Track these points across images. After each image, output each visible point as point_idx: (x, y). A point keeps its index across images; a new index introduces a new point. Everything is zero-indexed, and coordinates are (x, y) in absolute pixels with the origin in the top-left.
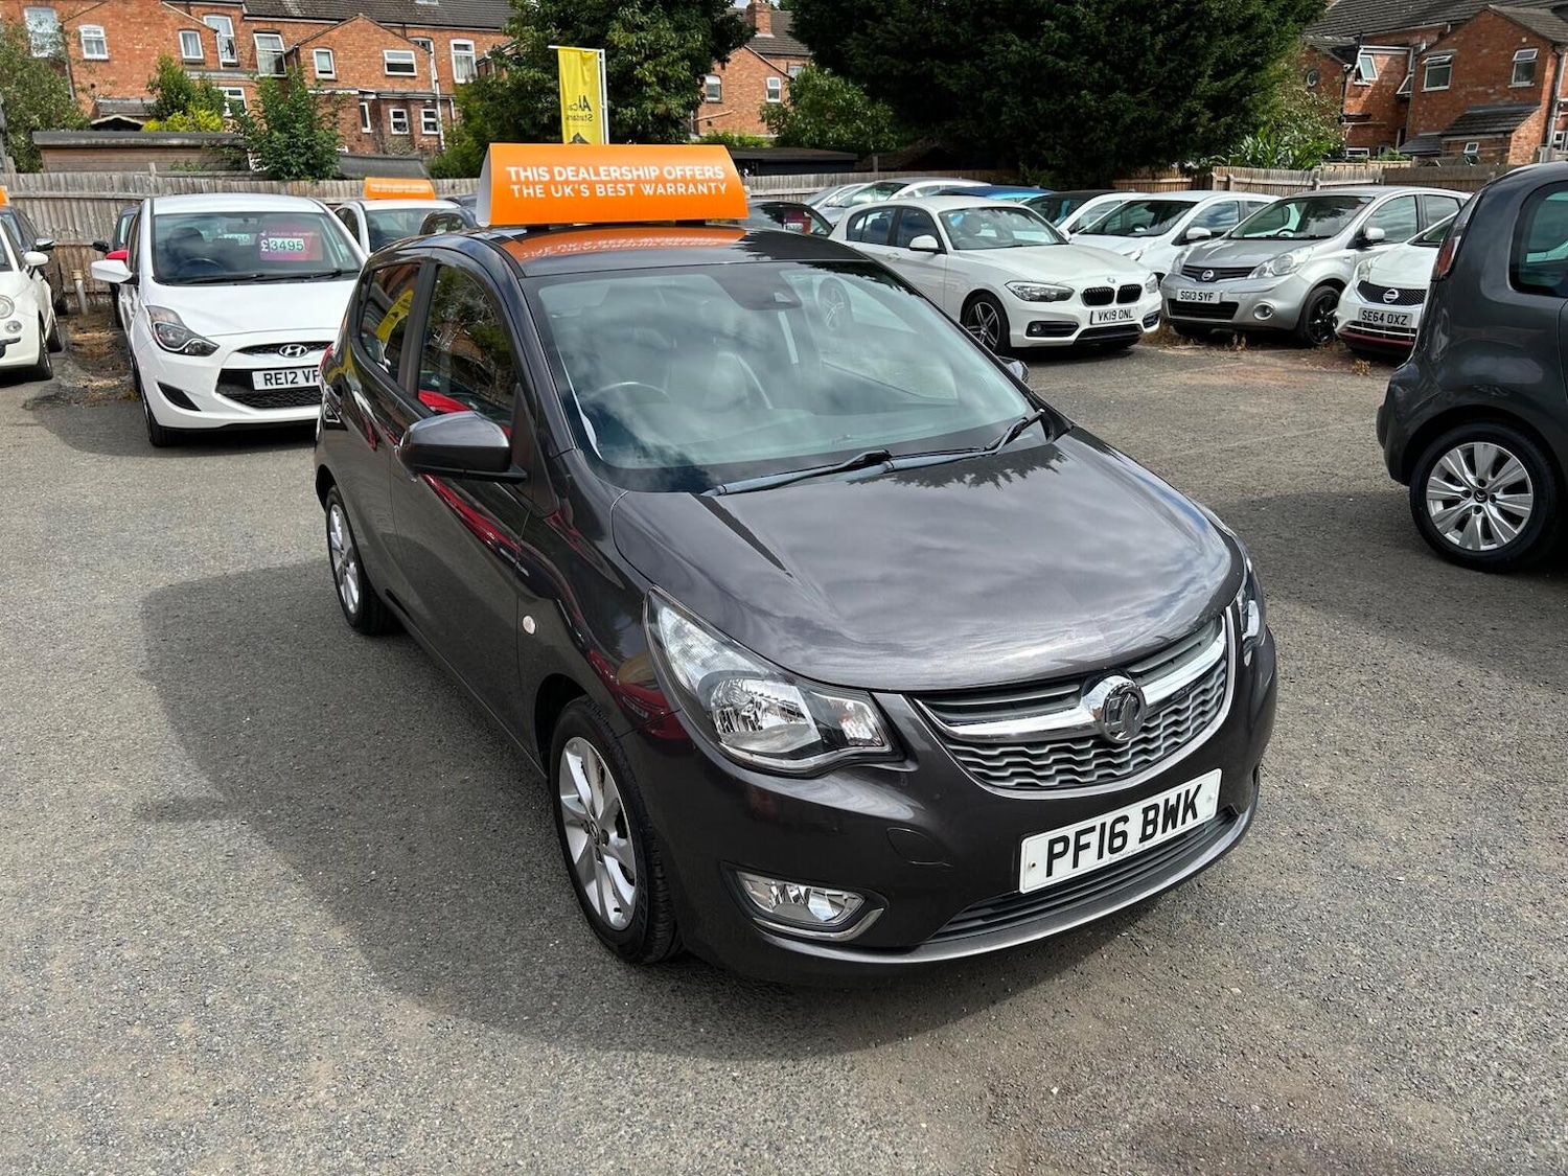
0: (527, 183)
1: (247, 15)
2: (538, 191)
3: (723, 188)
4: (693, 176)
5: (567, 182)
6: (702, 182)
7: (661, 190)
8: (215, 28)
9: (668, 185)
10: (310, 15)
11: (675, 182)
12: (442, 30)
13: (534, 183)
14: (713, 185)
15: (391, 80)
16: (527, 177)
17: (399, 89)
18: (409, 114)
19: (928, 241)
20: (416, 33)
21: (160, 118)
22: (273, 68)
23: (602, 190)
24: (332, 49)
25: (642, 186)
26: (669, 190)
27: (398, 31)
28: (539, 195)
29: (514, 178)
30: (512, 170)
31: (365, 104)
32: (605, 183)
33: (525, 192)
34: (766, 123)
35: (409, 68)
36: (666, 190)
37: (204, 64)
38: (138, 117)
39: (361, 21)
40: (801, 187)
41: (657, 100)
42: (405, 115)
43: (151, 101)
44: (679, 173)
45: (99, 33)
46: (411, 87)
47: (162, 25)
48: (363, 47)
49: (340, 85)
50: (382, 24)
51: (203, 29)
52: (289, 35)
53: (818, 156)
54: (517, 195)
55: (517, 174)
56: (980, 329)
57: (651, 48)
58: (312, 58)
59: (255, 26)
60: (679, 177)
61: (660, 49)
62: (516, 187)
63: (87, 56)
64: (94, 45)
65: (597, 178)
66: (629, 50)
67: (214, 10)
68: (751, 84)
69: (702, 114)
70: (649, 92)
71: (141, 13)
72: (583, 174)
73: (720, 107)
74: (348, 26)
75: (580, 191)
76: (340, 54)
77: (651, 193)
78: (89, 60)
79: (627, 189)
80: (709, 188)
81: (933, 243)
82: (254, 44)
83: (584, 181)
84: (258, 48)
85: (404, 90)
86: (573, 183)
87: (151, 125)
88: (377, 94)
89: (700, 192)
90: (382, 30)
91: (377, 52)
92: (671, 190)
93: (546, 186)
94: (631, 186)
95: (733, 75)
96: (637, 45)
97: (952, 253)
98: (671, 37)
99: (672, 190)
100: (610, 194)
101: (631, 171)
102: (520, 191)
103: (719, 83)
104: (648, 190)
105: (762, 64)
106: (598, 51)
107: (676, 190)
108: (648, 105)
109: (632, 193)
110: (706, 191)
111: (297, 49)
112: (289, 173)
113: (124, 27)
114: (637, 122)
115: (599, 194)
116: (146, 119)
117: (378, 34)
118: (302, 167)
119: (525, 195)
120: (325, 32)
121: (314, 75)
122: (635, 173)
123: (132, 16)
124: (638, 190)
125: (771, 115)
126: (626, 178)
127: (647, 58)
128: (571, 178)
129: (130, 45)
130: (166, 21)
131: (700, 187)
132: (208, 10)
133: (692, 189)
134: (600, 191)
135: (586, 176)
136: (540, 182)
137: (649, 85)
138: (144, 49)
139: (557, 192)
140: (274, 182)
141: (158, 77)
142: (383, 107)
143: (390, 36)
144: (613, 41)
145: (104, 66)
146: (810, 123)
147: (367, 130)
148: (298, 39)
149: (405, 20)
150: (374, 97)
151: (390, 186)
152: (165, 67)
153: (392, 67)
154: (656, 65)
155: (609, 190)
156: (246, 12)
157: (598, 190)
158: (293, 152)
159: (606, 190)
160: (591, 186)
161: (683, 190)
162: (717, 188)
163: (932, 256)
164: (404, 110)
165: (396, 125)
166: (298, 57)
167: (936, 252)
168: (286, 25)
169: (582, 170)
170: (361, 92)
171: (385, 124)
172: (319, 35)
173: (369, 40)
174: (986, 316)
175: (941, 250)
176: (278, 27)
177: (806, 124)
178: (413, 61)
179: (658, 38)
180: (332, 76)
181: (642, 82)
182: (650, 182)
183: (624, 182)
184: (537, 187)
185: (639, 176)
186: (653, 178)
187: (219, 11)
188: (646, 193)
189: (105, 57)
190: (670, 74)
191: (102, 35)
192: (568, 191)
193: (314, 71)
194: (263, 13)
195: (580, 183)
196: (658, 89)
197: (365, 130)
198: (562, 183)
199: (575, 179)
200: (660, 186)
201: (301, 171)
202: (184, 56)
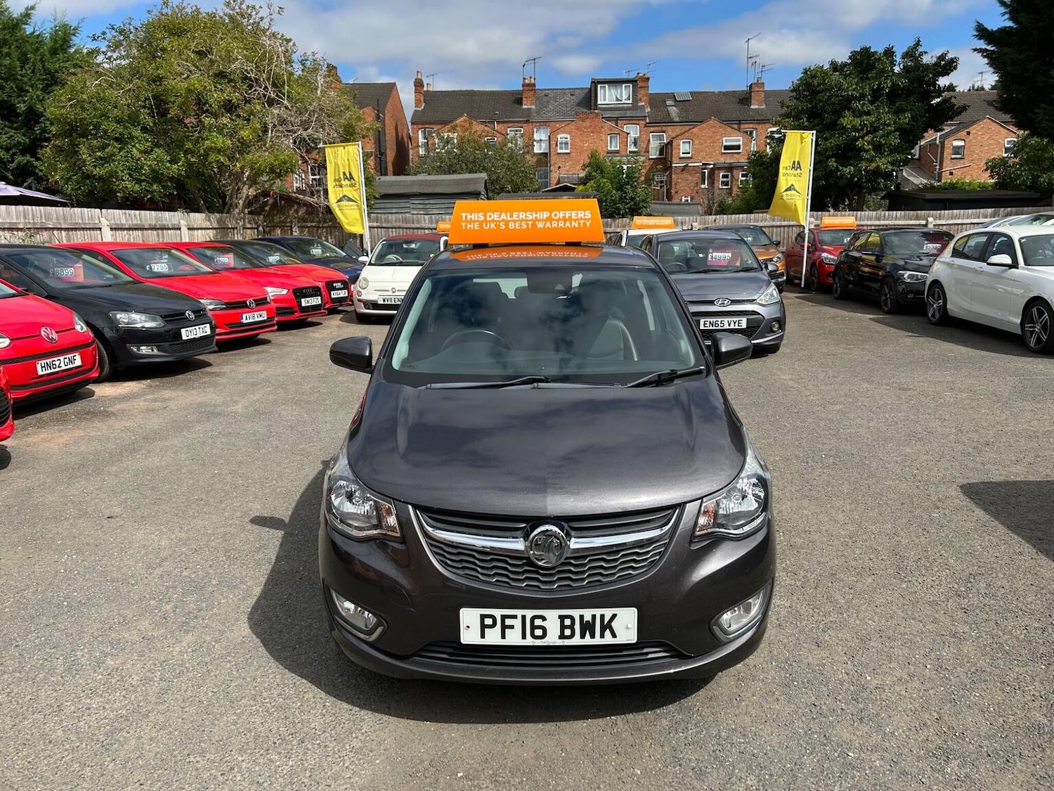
0: (471, 221)
1: (648, 123)
2: (476, 226)
3: (588, 224)
4: (570, 217)
5: (493, 221)
6: (575, 220)
7: (548, 225)
8: (628, 132)
9: (553, 222)
10: (684, 120)
11: (558, 220)
12: (764, 123)
13: (475, 221)
14: (582, 222)
15: (725, 156)
16: (471, 218)
17: (729, 161)
18: (732, 176)
19: (1006, 259)
20: (746, 126)
21: (585, 184)
22: (658, 153)
23: (513, 225)
24: (691, 140)
25: (537, 223)
26: (553, 225)
27: (736, 126)
28: (476, 228)
29: (464, 219)
30: (464, 215)
31: (706, 171)
32: (515, 221)
33: (469, 226)
34: (989, 171)
35: (738, 147)
36: (551, 225)
37: (618, 153)
38: (574, 184)
39: (713, 122)
40: (978, 218)
41: (871, 160)
42: (730, 176)
43: (582, 175)
44: (562, 215)
45: (567, 138)
46: (737, 159)
47: (600, 132)
48: (710, 137)
49: (693, 160)
50: (725, 123)
51: (621, 133)
52: (670, 133)
53: (1010, 195)
54: (464, 228)
55: (466, 216)
56: (1035, 327)
57: (871, 126)
58: (679, 145)
59: (652, 129)
60: (561, 218)
61: (879, 127)
62: (464, 224)
63: (559, 151)
64: (564, 145)
65: (511, 219)
66: (855, 129)
67: (631, 122)
68: (991, 144)
69: (946, 167)
70: (865, 155)
71: (591, 126)
72: (504, 216)
73: (962, 161)
74: (704, 125)
75: (499, 226)
76: (697, 142)
77: (542, 227)
78: (560, 154)
79: (527, 225)
80: (579, 224)
81: (1008, 260)
82: (649, 140)
83: (503, 220)
84: (651, 141)
85: (732, 161)
86: (496, 221)
87: (581, 187)
88: (714, 165)
89: (573, 226)
90: (724, 126)
91: (719, 139)
92: (554, 225)
93: (481, 223)
94: (530, 223)
95: (976, 138)
96: (860, 125)
97: (1023, 268)
98: (888, 117)
99: (556, 225)
100: (517, 227)
101: (532, 215)
102: (466, 225)
103: (963, 144)
104: (540, 225)
105: (1002, 129)
106: (812, 132)
107: (558, 225)
108: (863, 165)
109: (530, 227)
110: (577, 225)
111: (672, 141)
112: (619, 214)
113: (580, 135)
114: (853, 176)
115: (510, 228)
116: (579, 184)
117: (722, 128)
118: (627, 210)
119: (468, 228)
120: (690, 129)
121: (679, 155)
122: (534, 215)
123: (585, 128)
124: (534, 225)
125: (994, 166)
126: (528, 218)
127: (868, 133)
128: (495, 219)
129: (582, 144)
130: (603, 130)
131: (573, 223)
132: (628, 122)
133: (568, 224)
134: (511, 226)
135: (505, 217)
136: (478, 221)
137: (866, 151)
138: (588, 146)
139: (486, 226)
140: (609, 220)
141: (588, 161)
142: (716, 172)
143: (729, 129)
144: (842, 124)
145: (567, 156)
146: (1025, 170)
147: (706, 186)
148: (674, 135)
149: (741, 118)
150: (712, 166)
151: (648, 221)
152: (593, 155)
153: (726, 148)
154: (873, 137)
155: (517, 225)
156: (648, 121)
157: (510, 225)
158: (623, 202)
159: (515, 225)
160: (507, 223)
161: (562, 225)
162: (584, 224)
163: (1006, 270)
164: (729, 174)
165: (723, 182)
166: (672, 145)
167: (1011, 267)
168: (669, 127)
169: (504, 214)
170: (703, 164)
171: (715, 182)
172: (686, 132)
173: (715, 133)
174: (1040, 317)
175: (1015, 265)
176: (664, 129)
177: (1022, 171)
178: (741, 143)
179: (878, 120)
180: (689, 155)
181: (862, 149)
182: (540, 220)
183: (527, 220)
184: (476, 224)
185: (536, 217)
186: (545, 218)
187: (634, 122)
188: (539, 227)
189: (568, 151)
190: (883, 142)
191: (569, 139)
192: (492, 226)
193: (679, 153)
194: (658, 121)
195: (500, 221)
196: (873, 153)
197: (703, 186)
198: (490, 222)
199: (498, 219)
200: (548, 223)
201: (626, 212)
202: (609, 149)
